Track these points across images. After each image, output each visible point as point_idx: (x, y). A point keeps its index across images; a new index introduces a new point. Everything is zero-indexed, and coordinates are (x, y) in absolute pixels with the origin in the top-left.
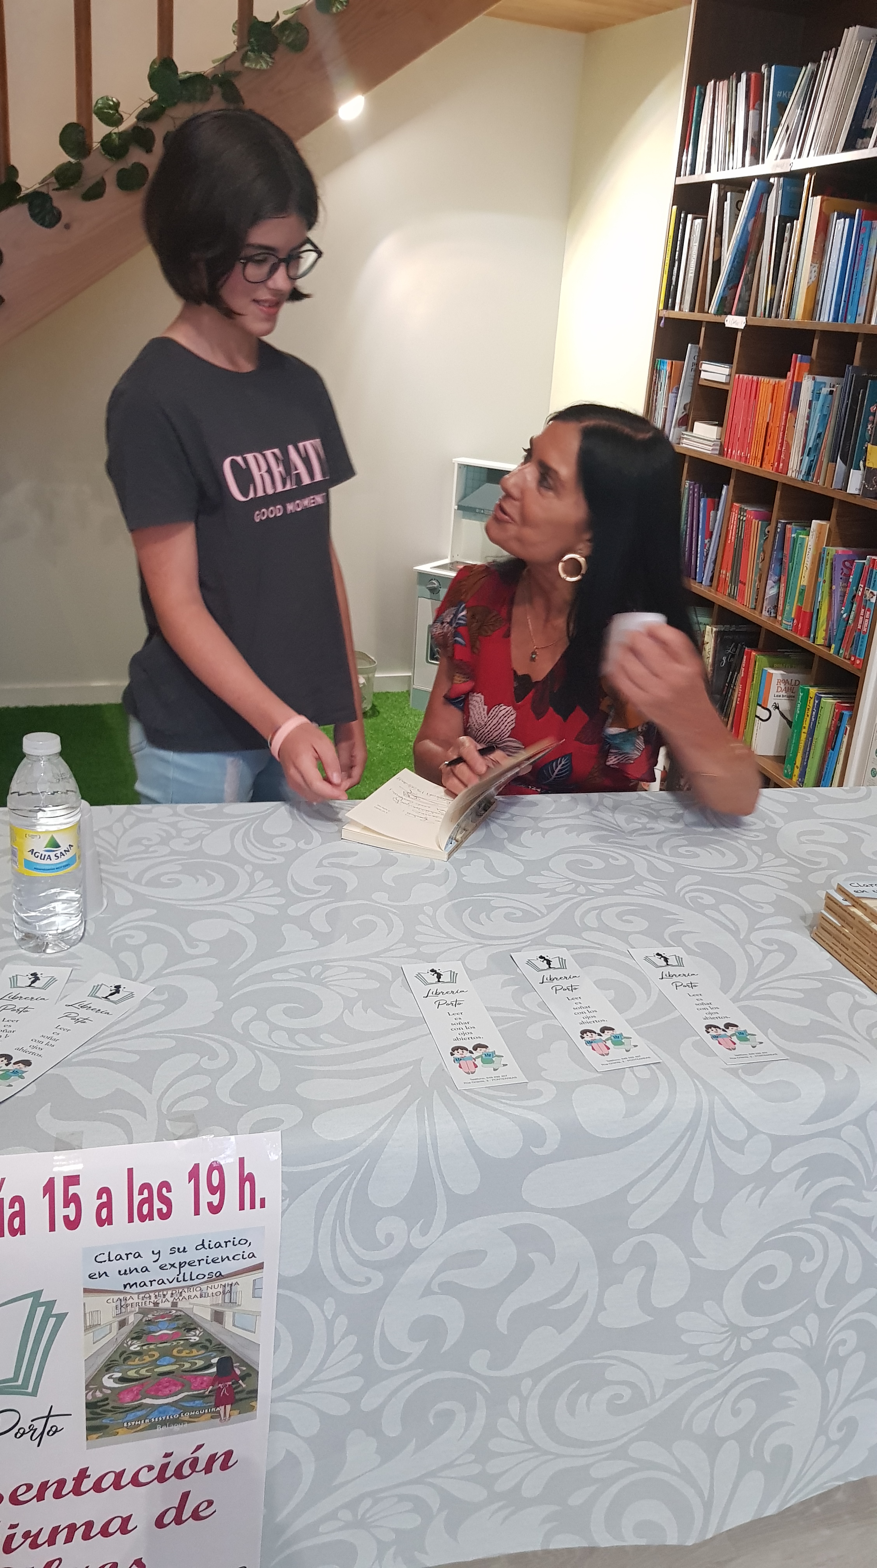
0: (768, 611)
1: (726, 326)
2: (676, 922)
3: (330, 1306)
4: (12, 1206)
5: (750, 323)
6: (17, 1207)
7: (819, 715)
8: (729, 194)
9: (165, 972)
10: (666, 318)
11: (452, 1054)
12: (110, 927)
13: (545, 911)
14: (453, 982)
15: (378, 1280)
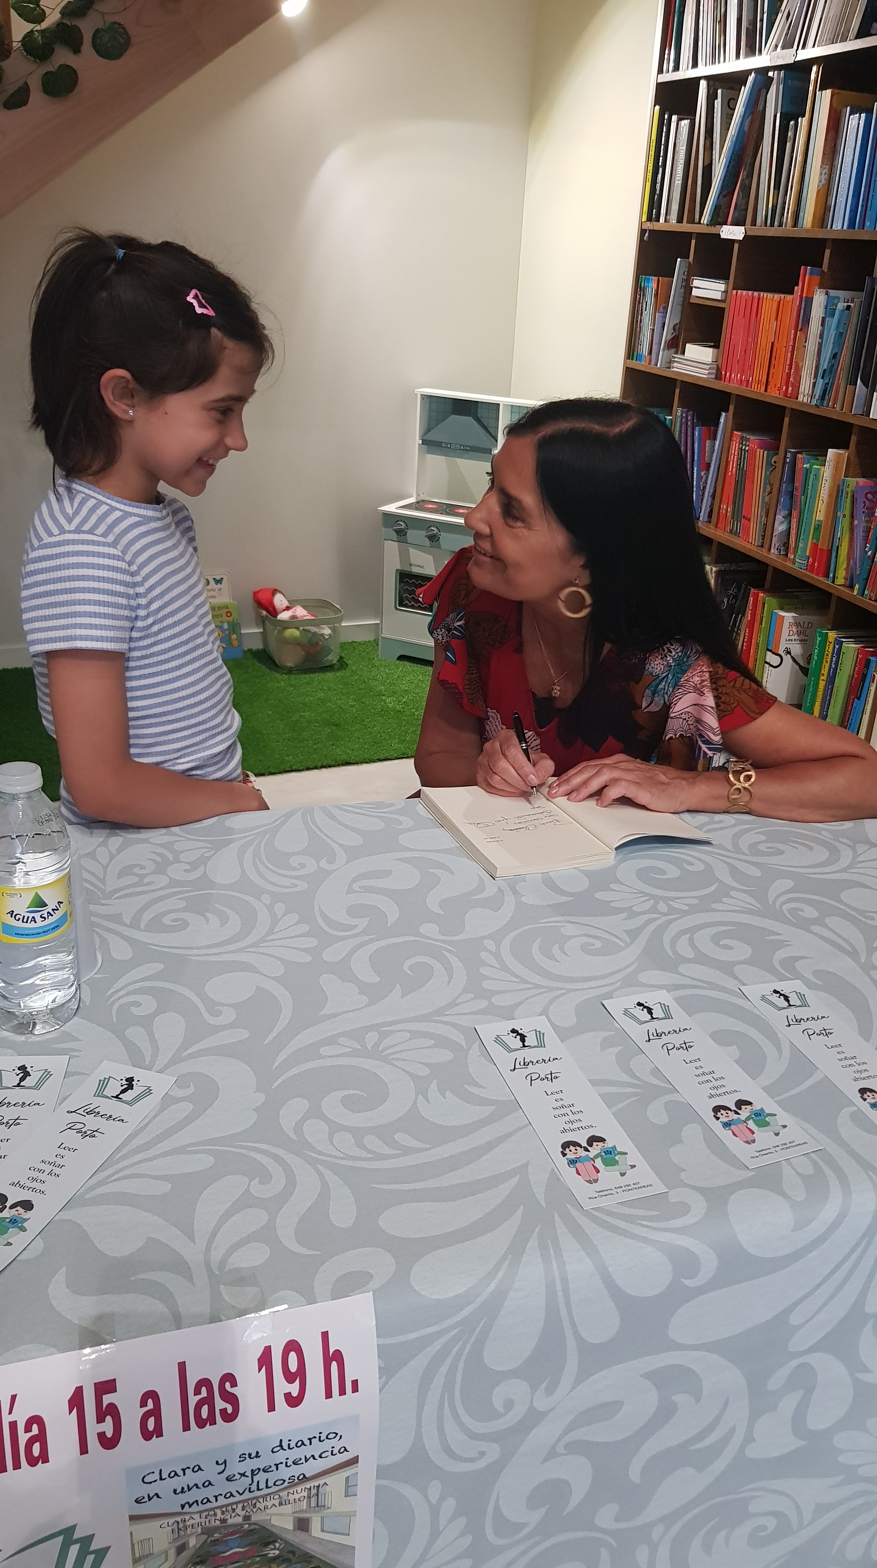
0: (777, 549)
1: (721, 237)
2: (782, 944)
3: (435, 1490)
4: (28, 1429)
5: (749, 233)
6: (35, 1430)
7: (840, 661)
8: (719, 91)
9: (186, 1053)
10: (650, 230)
11: (564, 1155)
12: (109, 992)
13: (628, 939)
14: (541, 1046)
15: (494, 1451)
